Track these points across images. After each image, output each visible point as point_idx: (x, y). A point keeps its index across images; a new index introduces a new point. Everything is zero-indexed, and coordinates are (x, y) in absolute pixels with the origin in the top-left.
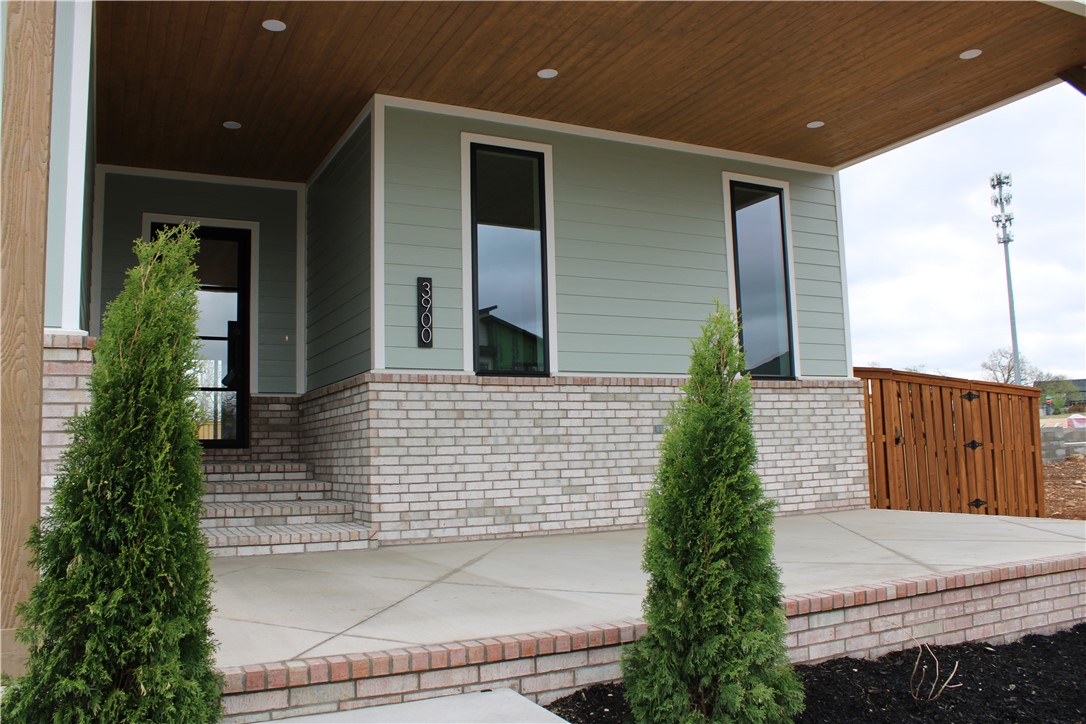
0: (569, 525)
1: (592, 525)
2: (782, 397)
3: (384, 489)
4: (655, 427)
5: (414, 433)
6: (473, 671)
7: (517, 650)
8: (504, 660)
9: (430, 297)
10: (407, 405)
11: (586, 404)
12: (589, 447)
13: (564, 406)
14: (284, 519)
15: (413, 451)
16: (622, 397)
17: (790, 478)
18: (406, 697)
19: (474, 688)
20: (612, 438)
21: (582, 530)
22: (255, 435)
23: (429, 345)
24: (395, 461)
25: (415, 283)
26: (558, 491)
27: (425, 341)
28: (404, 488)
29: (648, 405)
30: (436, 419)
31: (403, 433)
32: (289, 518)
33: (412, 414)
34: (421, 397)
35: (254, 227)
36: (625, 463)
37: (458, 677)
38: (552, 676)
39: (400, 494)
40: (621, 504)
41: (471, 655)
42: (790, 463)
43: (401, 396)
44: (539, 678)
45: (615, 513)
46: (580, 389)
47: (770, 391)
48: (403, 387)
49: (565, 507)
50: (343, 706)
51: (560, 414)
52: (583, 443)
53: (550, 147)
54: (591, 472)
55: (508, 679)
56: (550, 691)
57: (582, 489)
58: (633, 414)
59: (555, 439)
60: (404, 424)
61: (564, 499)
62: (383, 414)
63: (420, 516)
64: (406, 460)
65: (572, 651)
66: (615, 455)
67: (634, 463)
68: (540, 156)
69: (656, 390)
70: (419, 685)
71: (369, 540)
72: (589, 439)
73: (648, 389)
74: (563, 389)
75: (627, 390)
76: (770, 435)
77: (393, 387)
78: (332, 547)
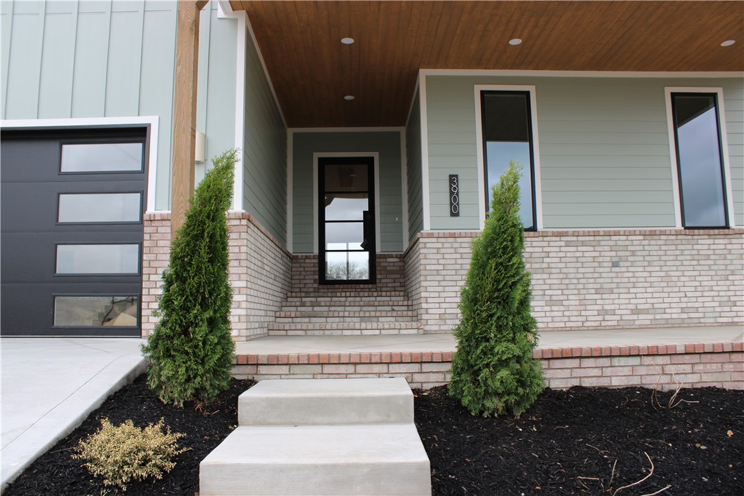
0: (551, 325)
1: (567, 326)
2: (717, 241)
3: (429, 300)
4: (613, 263)
5: (448, 267)
6: (385, 366)
7: (410, 358)
8: (402, 363)
9: (457, 186)
10: (443, 251)
11: (562, 248)
12: (564, 276)
13: (546, 249)
14: (376, 318)
15: (447, 278)
16: (588, 243)
17: (726, 299)
18: (348, 376)
19: (385, 375)
20: (581, 270)
21: (560, 329)
22: (378, 276)
23: (457, 215)
24: (436, 283)
25: (448, 178)
26: (543, 303)
27: (455, 213)
28: (442, 300)
29: (607, 248)
30: (461, 258)
31: (441, 267)
32: (380, 318)
33: (446, 256)
34: (452, 246)
35: (376, 155)
36: (591, 286)
37: (377, 368)
38: (431, 374)
39: (439, 303)
40: (588, 313)
41: (383, 358)
42: (725, 288)
43: (439, 245)
44: (423, 375)
45: (583, 319)
46: (558, 239)
47: (706, 237)
48: (440, 240)
49: (548, 314)
50: (316, 376)
51: (543, 255)
52: (560, 273)
53: (534, 87)
54: (566, 292)
55: (405, 373)
56: (429, 382)
57: (560, 303)
58: (597, 254)
59: (541, 271)
60: (442, 262)
61: (548, 308)
62: (428, 256)
63: (452, 316)
64: (443, 283)
65: (443, 362)
66: (584, 281)
67: (598, 286)
68: (527, 94)
69: (613, 238)
70: (355, 371)
71: (418, 329)
72: (564, 270)
73: (608, 238)
74: (545, 239)
75: (592, 238)
76: (707, 268)
77: (434, 240)
78: (396, 332)
